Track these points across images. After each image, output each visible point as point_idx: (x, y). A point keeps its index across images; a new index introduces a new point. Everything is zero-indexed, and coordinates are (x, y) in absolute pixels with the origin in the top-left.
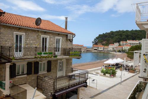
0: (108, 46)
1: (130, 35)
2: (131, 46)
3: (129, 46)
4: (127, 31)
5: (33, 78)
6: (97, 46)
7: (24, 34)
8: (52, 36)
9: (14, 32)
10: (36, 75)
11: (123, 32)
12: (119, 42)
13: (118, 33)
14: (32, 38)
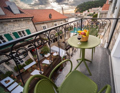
0: (83, 13)
1: (94, 4)
2: (94, 11)
3: (93, 12)
4: (92, 1)
5: (56, 43)
6: (77, 13)
7: (46, 25)
8: (59, 22)
9: (42, 26)
10: (57, 42)
11: (90, 2)
12: (88, 9)
13: (88, 3)
14: (50, 26)
